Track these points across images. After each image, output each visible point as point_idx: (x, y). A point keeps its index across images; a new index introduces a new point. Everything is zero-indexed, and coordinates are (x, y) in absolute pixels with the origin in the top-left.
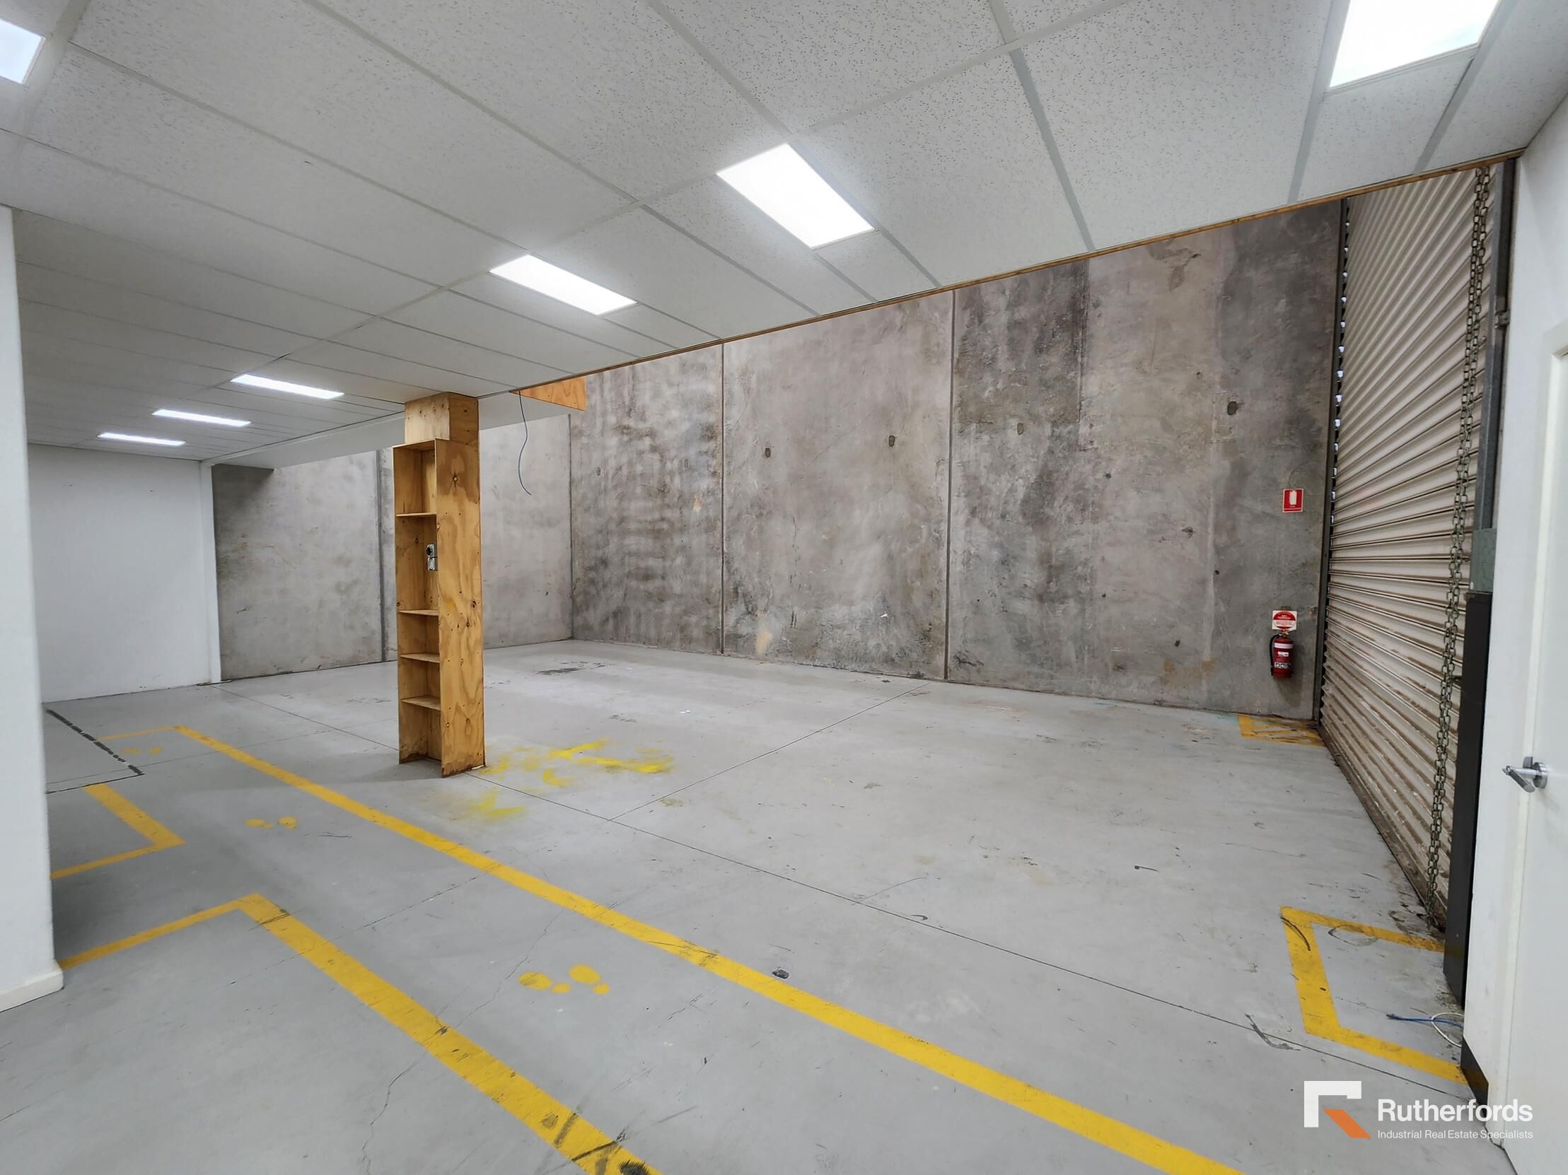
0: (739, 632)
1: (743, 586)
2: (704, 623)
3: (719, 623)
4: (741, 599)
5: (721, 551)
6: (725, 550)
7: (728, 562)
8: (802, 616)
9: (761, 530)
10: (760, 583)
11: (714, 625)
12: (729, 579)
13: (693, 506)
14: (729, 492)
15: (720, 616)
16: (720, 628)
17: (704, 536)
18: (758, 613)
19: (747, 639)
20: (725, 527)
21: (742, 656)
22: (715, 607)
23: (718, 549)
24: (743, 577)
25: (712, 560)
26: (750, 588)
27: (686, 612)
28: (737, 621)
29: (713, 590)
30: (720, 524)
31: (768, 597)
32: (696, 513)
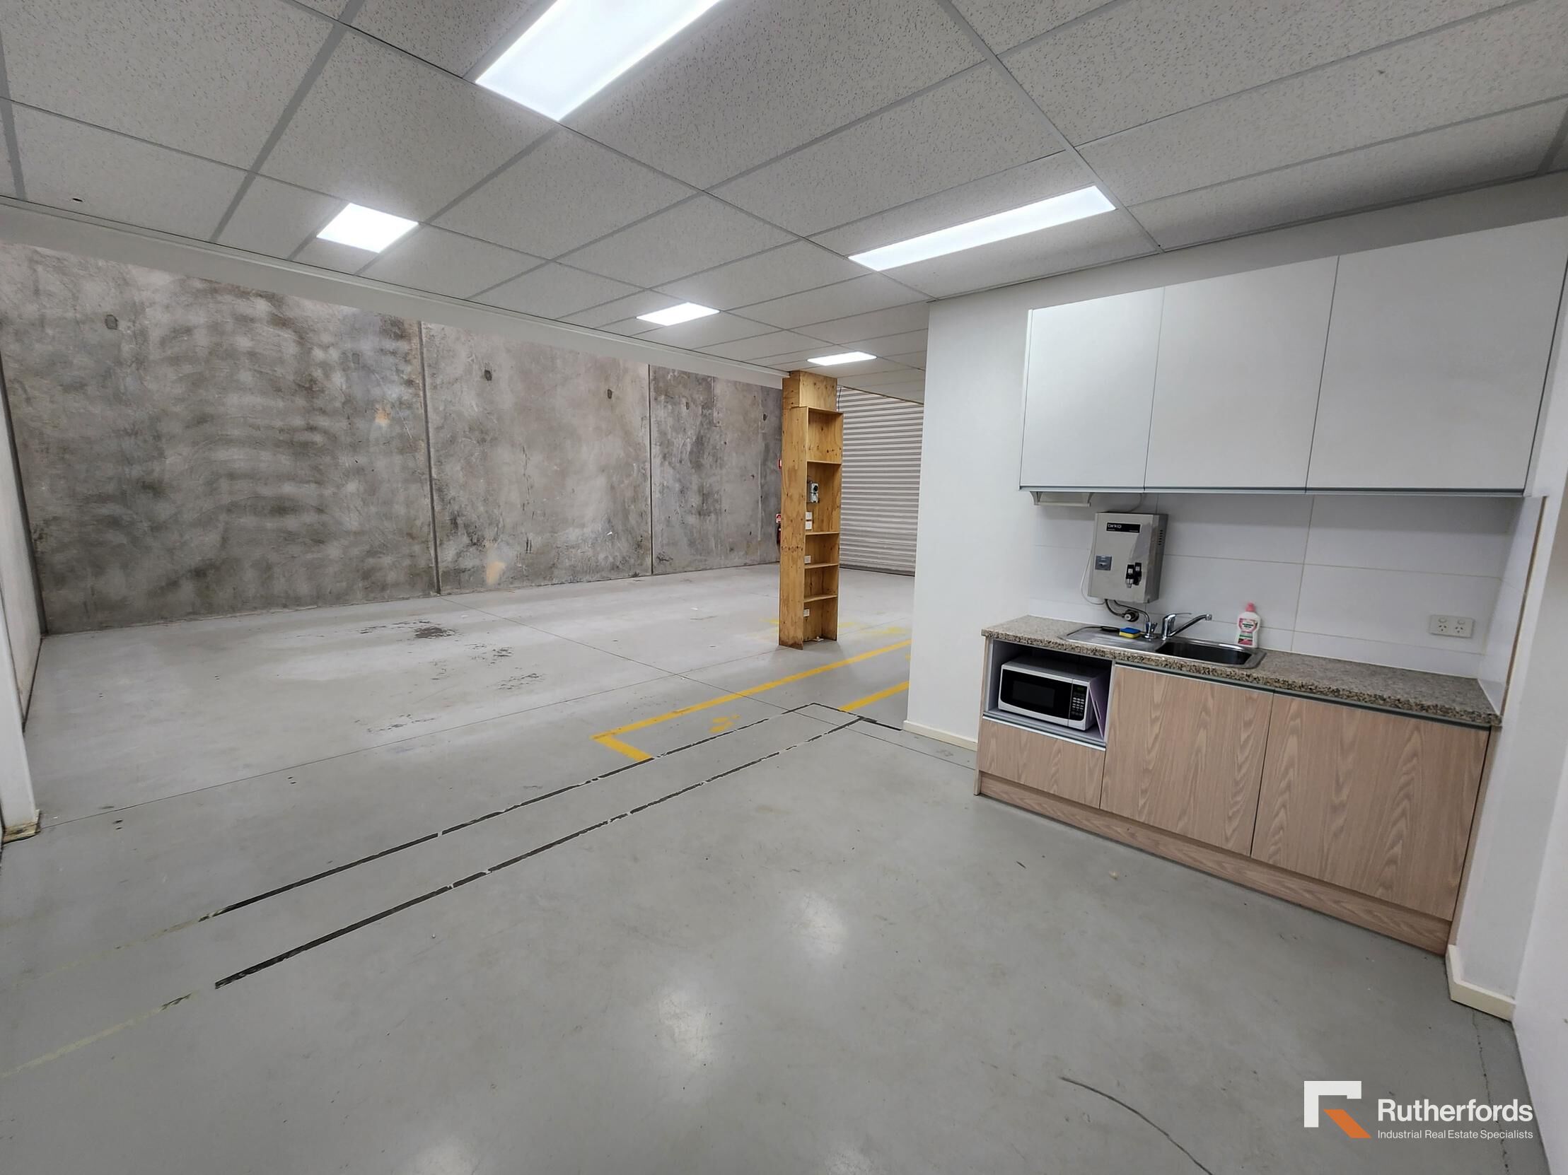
0: (463, 566)
1: (463, 515)
2: (407, 562)
3: (430, 560)
4: (461, 530)
5: (428, 476)
6: (434, 475)
7: (440, 490)
8: (537, 541)
9: (484, 456)
10: (487, 512)
11: (422, 563)
12: (444, 509)
13: (374, 418)
14: (436, 409)
15: (432, 552)
16: (434, 565)
17: (398, 459)
18: (487, 543)
19: (474, 572)
20: (432, 450)
21: (468, 591)
22: (423, 542)
23: (423, 474)
24: (463, 506)
25: (414, 488)
26: (474, 518)
27: (372, 553)
28: (459, 555)
29: (418, 523)
30: (423, 445)
31: (497, 526)
32: (380, 428)
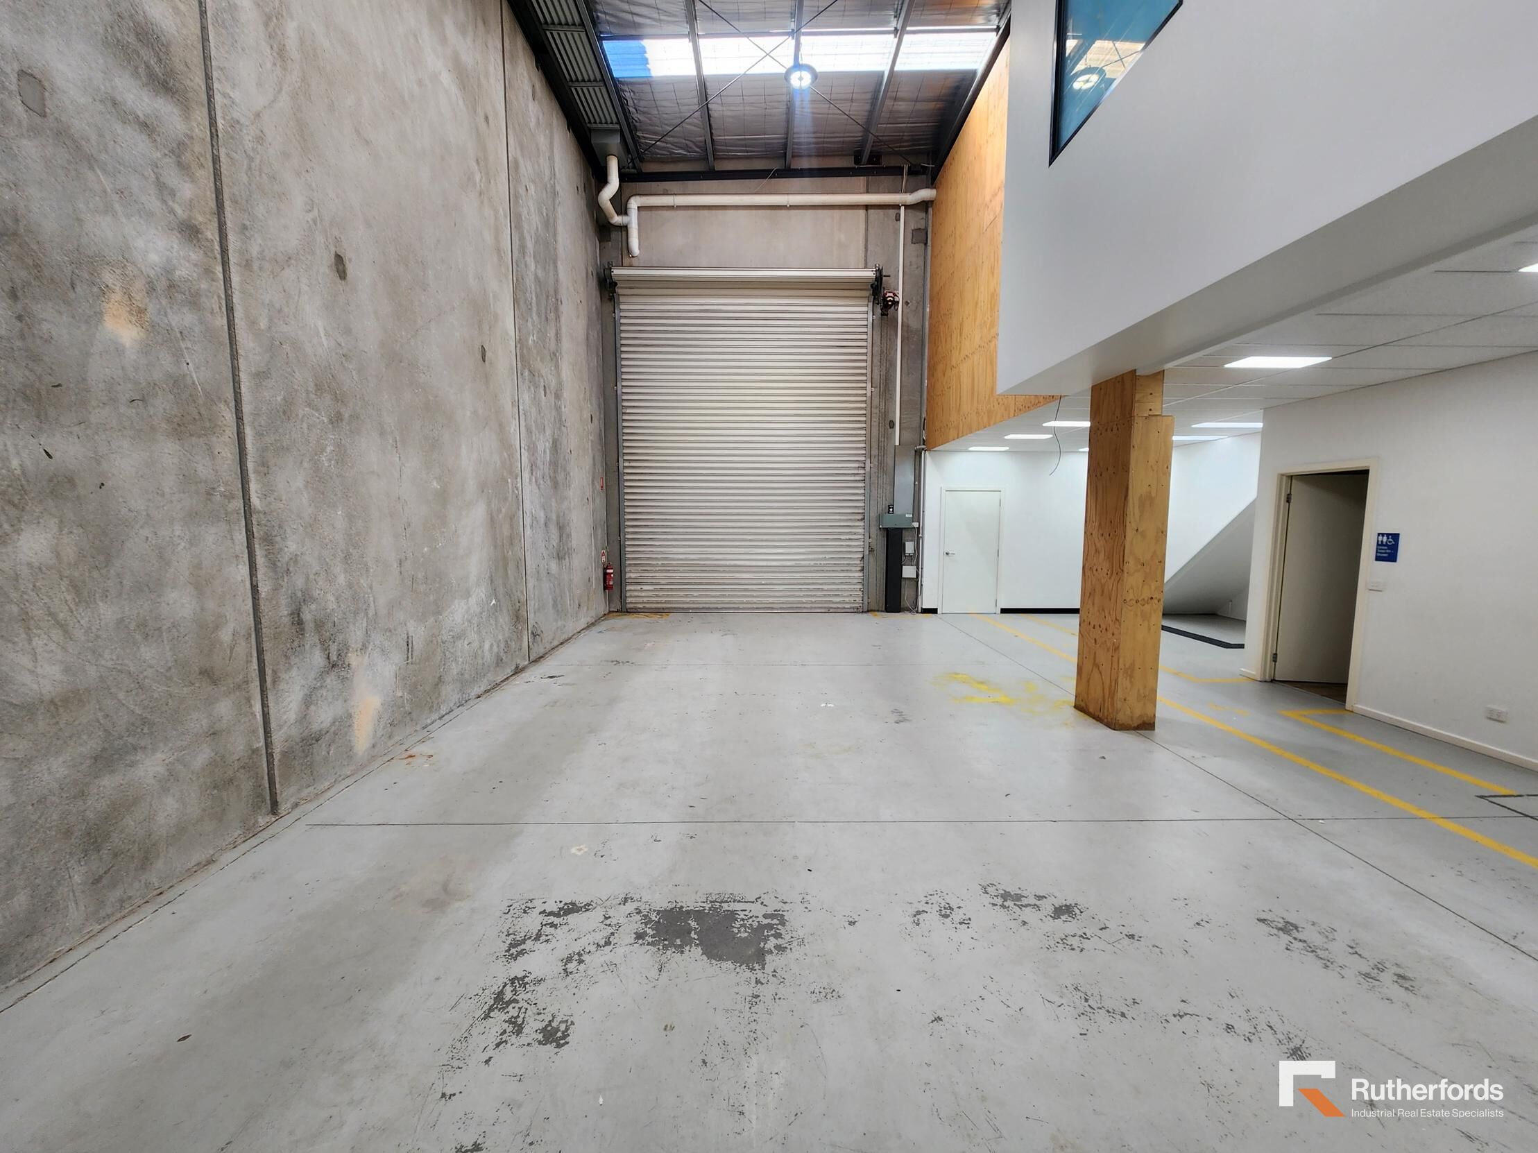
0: (315, 727)
1: (314, 600)
2: (202, 756)
3: (254, 731)
4: (311, 638)
5: (238, 504)
6: (255, 501)
7: (268, 540)
8: (418, 633)
9: (342, 456)
10: (350, 586)
11: (238, 745)
12: (276, 589)
13: (99, 315)
14: (253, 323)
15: (257, 707)
16: (262, 743)
17: (168, 451)
18: (353, 659)
19: (335, 734)
20: (249, 432)
21: (327, 784)
22: (238, 687)
23: (231, 497)
24: (312, 577)
25: (211, 535)
26: (332, 605)
27: (105, 760)
28: (308, 701)
29: (225, 635)
30: (229, 417)
31: (367, 614)
32: (119, 350)
